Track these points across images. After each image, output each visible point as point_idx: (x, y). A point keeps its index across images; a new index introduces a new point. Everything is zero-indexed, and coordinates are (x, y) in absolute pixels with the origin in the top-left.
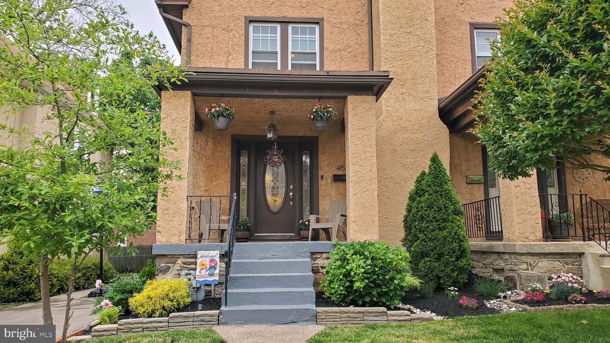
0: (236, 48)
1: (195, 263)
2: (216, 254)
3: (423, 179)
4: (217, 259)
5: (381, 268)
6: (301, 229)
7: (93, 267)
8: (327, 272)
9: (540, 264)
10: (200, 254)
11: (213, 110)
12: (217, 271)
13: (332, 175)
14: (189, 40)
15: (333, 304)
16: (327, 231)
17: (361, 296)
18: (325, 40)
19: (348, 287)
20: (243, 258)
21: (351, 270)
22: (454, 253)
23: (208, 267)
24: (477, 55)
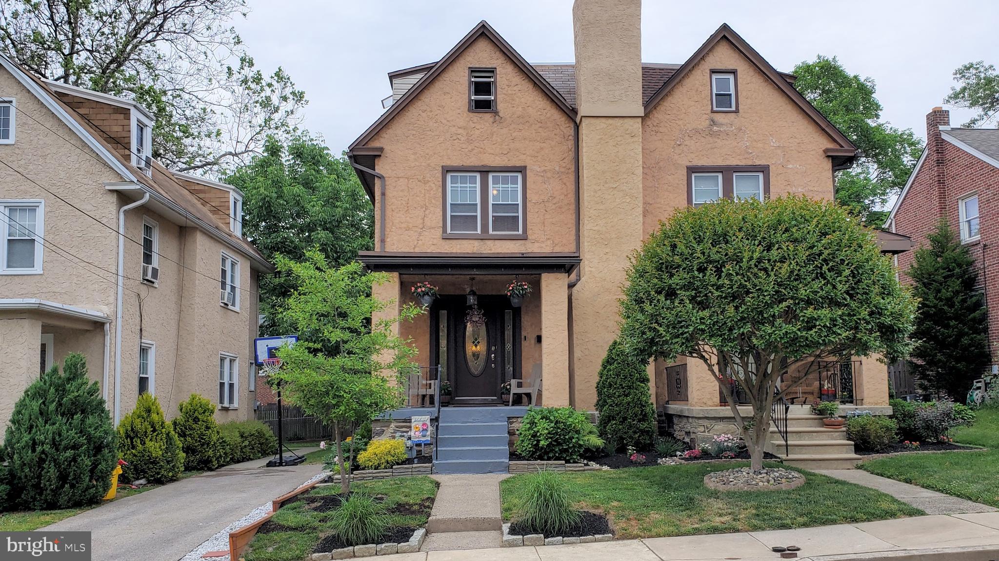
0: (433, 201)
1: (410, 427)
2: (427, 419)
3: (614, 348)
4: (428, 423)
5: (562, 430)
6: (503, 393)
7: (257, 434)
8: (521, 434)
9: (716, 427)
10: (414, 418)
11: (419, 290)
12: (429, 433)
13: (535, 336)
14: (383, 194)
15: (524, 459)
16: (529, 395)
17: (547, 453)
18: (528, 191)
19: (535, 445)
20: (448, 422)
21: (538, 431)
22: (636, 416)
23: (421, 429)
24: (694, 202)
